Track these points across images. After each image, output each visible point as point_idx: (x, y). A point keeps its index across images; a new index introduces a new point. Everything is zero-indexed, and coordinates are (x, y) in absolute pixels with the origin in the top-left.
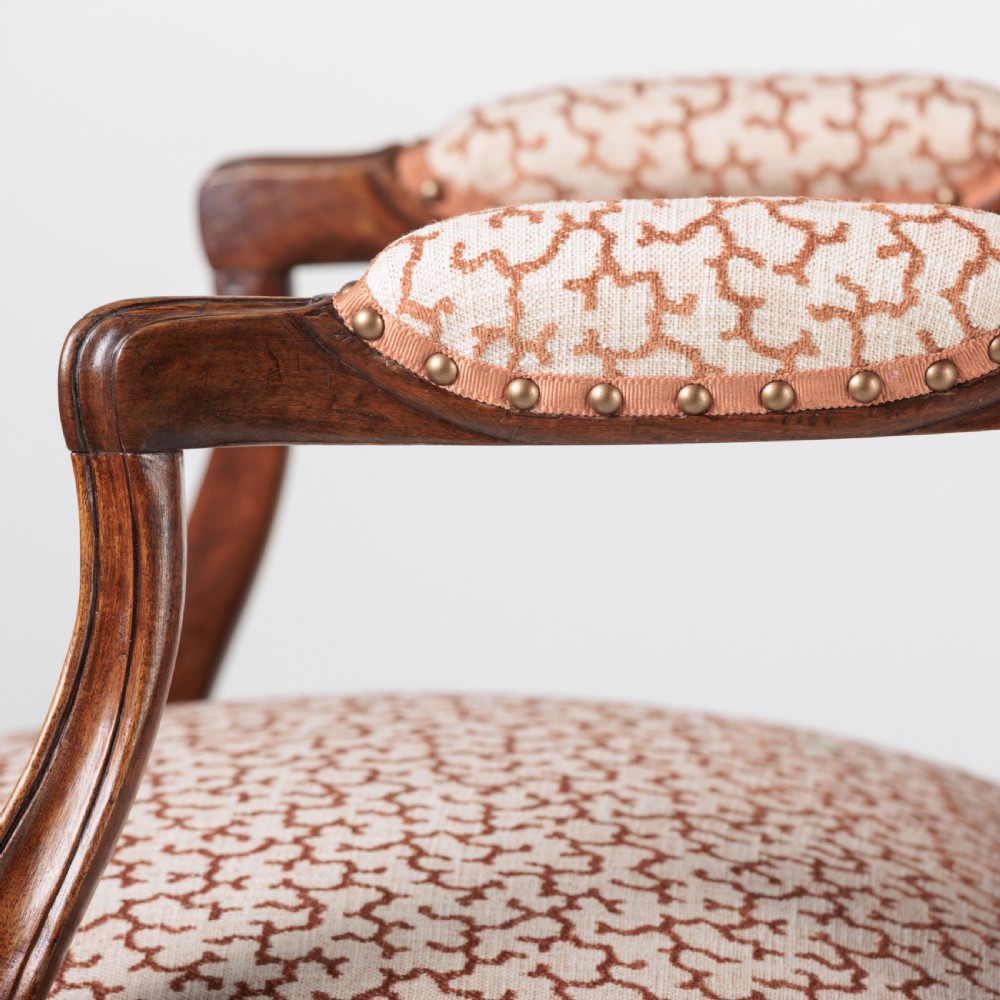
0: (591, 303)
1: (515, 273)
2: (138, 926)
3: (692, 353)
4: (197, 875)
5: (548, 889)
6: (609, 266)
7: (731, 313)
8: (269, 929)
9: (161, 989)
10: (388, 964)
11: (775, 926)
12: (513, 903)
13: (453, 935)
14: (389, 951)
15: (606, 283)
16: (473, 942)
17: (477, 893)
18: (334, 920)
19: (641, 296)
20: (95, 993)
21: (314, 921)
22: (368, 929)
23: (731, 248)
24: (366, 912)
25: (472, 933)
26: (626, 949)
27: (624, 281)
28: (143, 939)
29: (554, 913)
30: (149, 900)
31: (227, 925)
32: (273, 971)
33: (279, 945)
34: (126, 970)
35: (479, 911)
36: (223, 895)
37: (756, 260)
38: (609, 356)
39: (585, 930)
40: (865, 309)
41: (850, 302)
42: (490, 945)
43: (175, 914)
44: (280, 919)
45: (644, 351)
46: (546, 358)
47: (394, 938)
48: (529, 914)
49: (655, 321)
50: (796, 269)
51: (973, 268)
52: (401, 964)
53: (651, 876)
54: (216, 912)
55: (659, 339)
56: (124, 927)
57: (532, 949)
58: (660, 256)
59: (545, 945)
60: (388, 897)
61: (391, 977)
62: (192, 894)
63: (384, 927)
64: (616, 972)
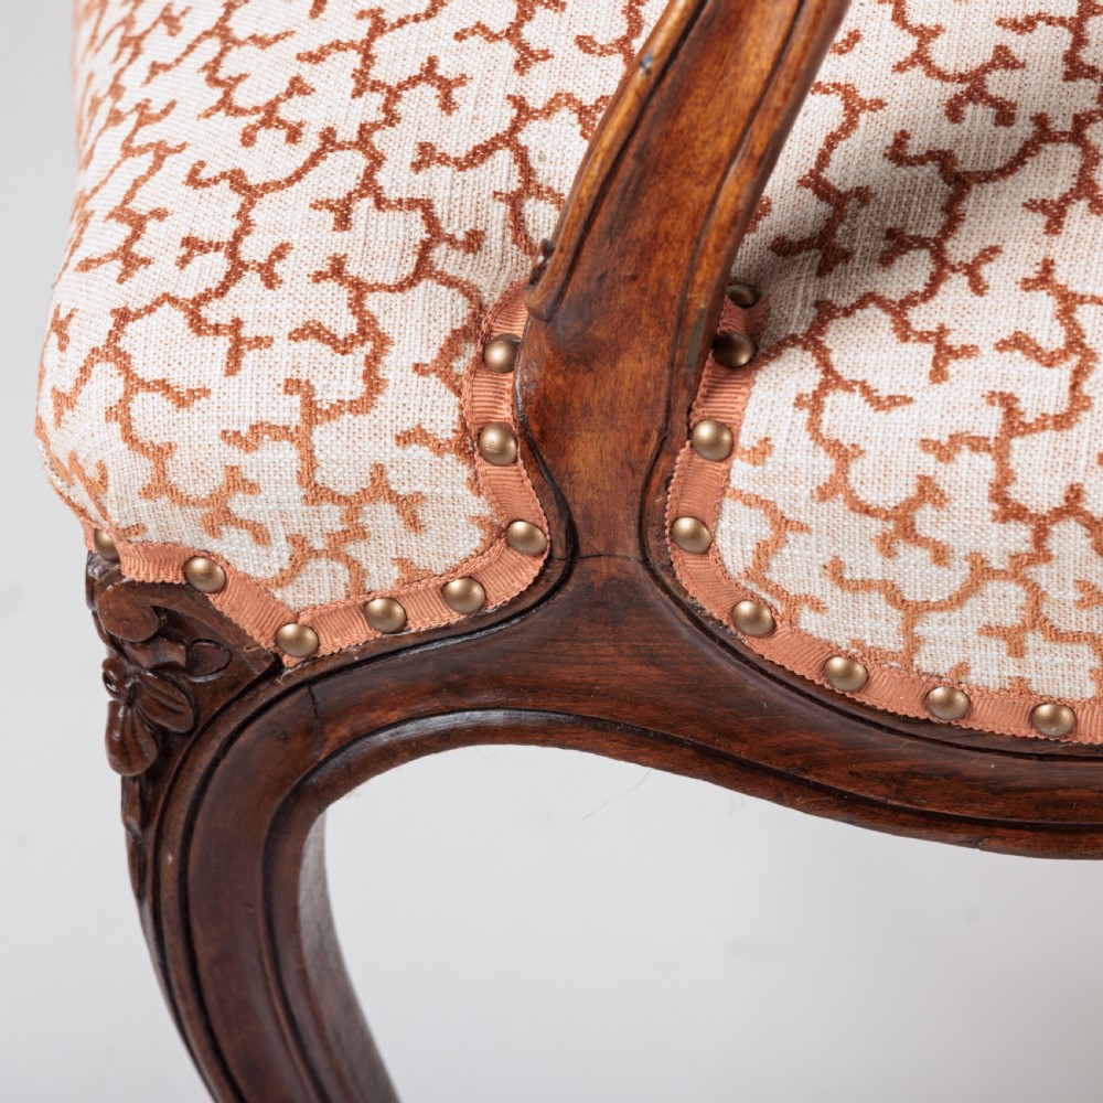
8: (1087, 3)
20: (847, 106)
32: (1085, 96)
33: (1097, 41)
34: (889, 69)
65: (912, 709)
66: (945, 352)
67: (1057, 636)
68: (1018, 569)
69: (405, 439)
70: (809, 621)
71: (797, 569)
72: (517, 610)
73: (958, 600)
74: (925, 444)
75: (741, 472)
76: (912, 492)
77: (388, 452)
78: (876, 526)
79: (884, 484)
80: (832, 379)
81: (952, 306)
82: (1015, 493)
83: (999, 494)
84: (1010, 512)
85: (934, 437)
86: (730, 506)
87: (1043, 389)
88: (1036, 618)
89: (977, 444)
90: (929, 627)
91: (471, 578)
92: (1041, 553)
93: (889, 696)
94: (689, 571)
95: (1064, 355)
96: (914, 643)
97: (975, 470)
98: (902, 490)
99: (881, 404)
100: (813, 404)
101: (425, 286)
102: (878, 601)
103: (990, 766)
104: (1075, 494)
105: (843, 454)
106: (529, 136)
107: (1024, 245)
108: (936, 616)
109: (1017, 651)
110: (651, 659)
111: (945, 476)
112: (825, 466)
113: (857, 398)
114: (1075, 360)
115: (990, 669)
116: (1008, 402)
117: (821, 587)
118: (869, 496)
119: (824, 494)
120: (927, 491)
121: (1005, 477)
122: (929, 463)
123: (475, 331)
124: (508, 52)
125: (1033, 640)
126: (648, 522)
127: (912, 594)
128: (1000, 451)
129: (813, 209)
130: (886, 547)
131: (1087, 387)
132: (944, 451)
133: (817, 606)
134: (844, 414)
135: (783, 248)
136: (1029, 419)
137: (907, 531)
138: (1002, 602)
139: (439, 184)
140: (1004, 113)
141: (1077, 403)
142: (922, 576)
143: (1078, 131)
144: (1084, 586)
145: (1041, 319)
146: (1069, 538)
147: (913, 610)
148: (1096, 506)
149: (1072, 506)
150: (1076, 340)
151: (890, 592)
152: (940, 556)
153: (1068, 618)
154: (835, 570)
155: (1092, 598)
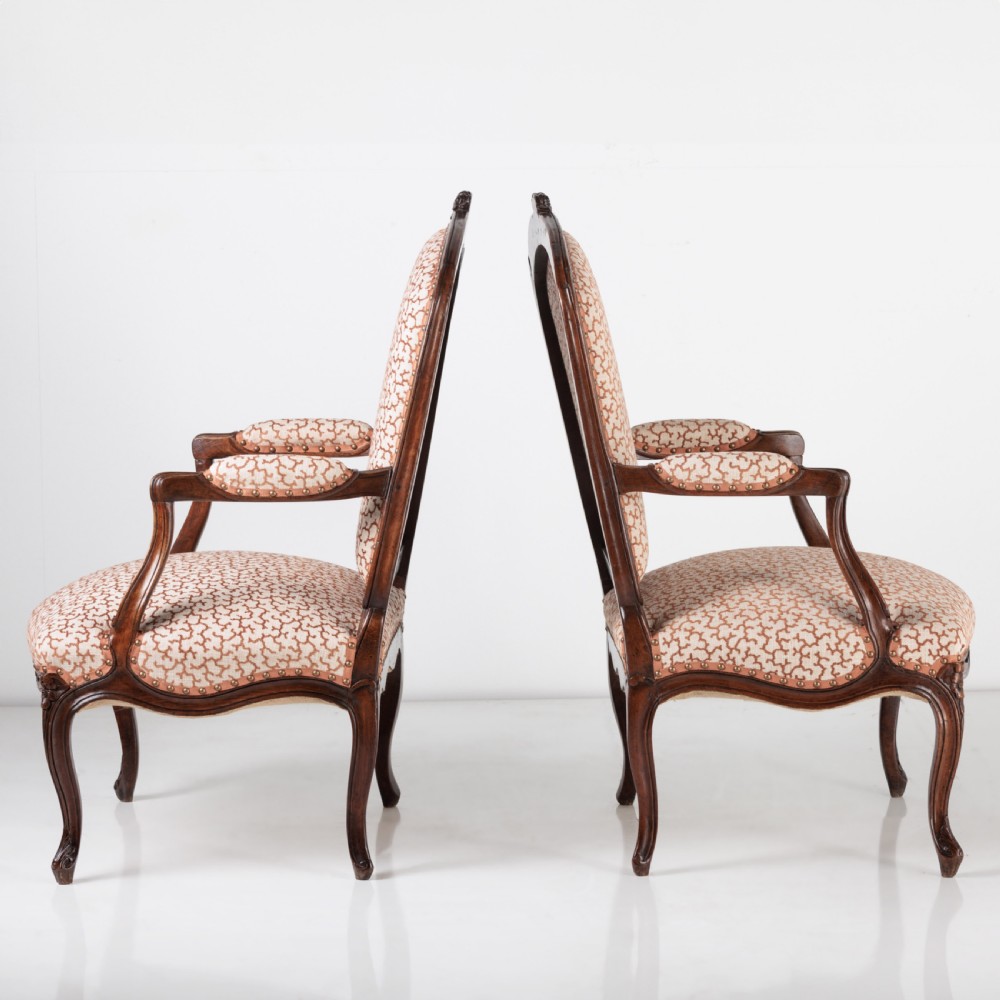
0: (253, 475)
1: (238, 469)
2: (165, 595)
3: (272, 485)
4: (179, 586)
5: (249, 589)
6: (256, 467)
7: (280, 477)
8: (192, 596)
9: (169, 607)
10: (215, 603)
11: (293, 598)
12: (241, 592)
13: (228, 598)
14: (215, 601)
15: (256, 471)
16: (232, 599)
17: (234, 590)
18: (204, 595)
19: (262, 474)
20: (156, 608)
21: (201, 595)
22: (211, 597)
23: (280, 465)
24: (211, 593)
25: (232, 598)
26: (262, 601)
27: (259, 471)
28: (167, 598)
29: (249, 594)
30: (168, 590)
31: (183, 595)
32: (192, 604)
33: (193, 600)
34: (163, 603)
35: (234, 594)
36: (183, 590)
37: (285, 467)
38: (257, 485)
39: (255, 598)
40: (306, 477)
41: (303, 476)
42: (235, 600)
43: (173, 593)
44: (194, 594)
45: (263, 484)
46: (244, 485)
47: (216, 599)
48: (244, 594)
49: (265, 478)
50: (293, 469)
51: (327, 469)
52: (217, 603)
53: (270, 587)
54: (182, 593)
55: (266, 482)
56: (162, 595)
57: (244, 601)
58: (266, 466)
59: (246, 600)
60: (216, 591)
61: (215, 606)
62: (177, 589)
63: (215, 596)
64: (259, 606)
65: (165, 690)
66: (172, 630)
67: (187, 675)
68: (182, 662)
69: (92, 646)
70: (151, 674)
71: (150, 665)
72: (107, 675)
73: (173, 668)
74: (169, 641)
75: (142, 648)
77: (89, 648)
78: (162, 654)
79: (163, 647)
80: (156, 634)
81: (173, 625)
82: (183, 648)
83: (180, 648)
84: (181, 651)
85: (171, 640)
86: (141, 654)
87: (186, 634)
88: (184, 671)
89: (177, 641)
90: (169, 673)
91: (100, 671)
92: (185, 659)
93: (162, 688)
94: (133, 667)
95: (189, 630)
96: (166, 677)
97: (177, 645)
98: (166, 648)
99: (163, 636)
100: (153, 637)
101: (95, 628)
102: (161, 669)
103: (177, 700)
104: (191, 648)
105: (157, 643)
106: (109, 614)
107: (183, 619)
108: (170, 671)
109: (181, 678)
110: (127, 684)
111: (172, 646)
112: (155, 645)
113: (159, 636)
114: (191, 631)
115: (177, 682)
116: (181, 636)
117: (153, 667)
118: (161, 649)
119: (154, 649)
120: (170, 648)
121: (181, 646)
122: (170, 644)
123: (103, 633)
124: (106, 606)
125: (184, 675)
126: (128, 658)
127: (167, 667)
128: (180, 642)
129: (151, 619)
130: (163, 658)
131: (192, 634)
132: (172, 642)
133: (152, 671)
134: (157, 638)
135: (147, 624)
136: (184, 638)
137: (166, 655)
138: (180, 668)
139: (96, 618)
140: (180, 607)
141: (191, 636)
142: (168, 664)
143: (191, 608)
144: (191, 665)
145: (186, 627)
146: (190, 655)
147: (166, 670)
148: (194, 650)
149: (190, 650)
150: (191, 629)
151: (163, 667)
152: (171, 659)
153: (189, 671)
154: (155, 663)
155: (193, 667)
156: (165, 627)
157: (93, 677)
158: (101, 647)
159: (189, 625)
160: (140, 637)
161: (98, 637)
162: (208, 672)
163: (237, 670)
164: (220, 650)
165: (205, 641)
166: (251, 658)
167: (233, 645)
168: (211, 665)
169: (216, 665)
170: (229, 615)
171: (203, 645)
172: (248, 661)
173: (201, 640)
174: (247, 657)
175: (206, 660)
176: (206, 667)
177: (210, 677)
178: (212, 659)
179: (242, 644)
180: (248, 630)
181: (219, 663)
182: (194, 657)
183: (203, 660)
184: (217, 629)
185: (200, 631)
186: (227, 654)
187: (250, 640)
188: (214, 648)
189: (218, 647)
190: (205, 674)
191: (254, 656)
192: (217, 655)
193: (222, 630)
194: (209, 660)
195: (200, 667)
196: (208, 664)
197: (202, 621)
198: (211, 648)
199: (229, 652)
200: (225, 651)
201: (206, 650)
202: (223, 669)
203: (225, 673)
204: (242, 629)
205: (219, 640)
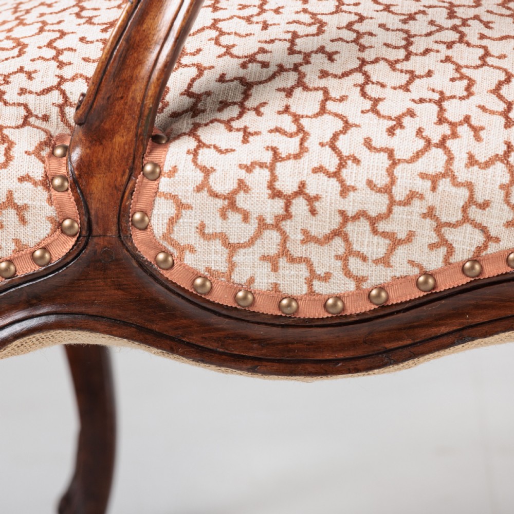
2: (222, 33)
4: (255, 6)
5: (451, 15)
8: (295, 35)
9: (235, 68)
10: (362, 55)
12: (432, 23)
13: (398, 39)
14: (362, 48)
16: (409, 43)
17: (412, 17)
18: (331, 31)
20: (198, 69)
21: (320, 32)
22: (350, 36)
24: (349, 27)
25: (409, 38)
28: (224, 40)
29: (455, 28)
30: (228, 19)
31: (271, 33)
32: (298, 59)
33: (300, 44)
34: (216, 57)
35: (412, 27)
36: (269, 17)
39: (472, 37)
42: (419, 45)
43: (243, 27)
44: (301, 30)
47: (365, 41)
48: (441, 28)
52: (369, 55)
53: (509, 8)
54: (265, 26)
56: (214, 34)
57: (442, 48)
59: (450, 45)
60: (361, 19)
61: (364, 62)
62: (252, 16)
63: (359, 35)
64: (489, 60)
65: (229, 302)
66: (247, 135)
67: (292, 260)
68: (278, 222)
69: (22, 179)
70: (189, 260)
71: (185, 233)
72: (64, 263)
73: (252, 242)
74: (240, 166)
75: (164, 184)
76: (236, 186)
77: (14, 185)
78: (220, 203)
79: (223, 183)
80: (201, 145)
81: (249, 119)
82: (278, 185)
83: (271, 186)
84: (276, 194)
85: (245, 163)
86: (160, 202)
87: (289, 146)
88: (284, 251)
89: (262, 165)
90: (239, 258)
91: (45, 249)
92: (288, 215)
93: (221, 296)
94: (138, 238)
95: (296, 134)
96: (232, 266)
97: (262, 176)
98: (231, 186)
99: (222, 152)
100: (195, 153)
101: (27, 128)
102: (217, 245)
103: (261, 331)
104: (302, 185)
105: (207, 172)
106: (66, 86)
107: (277, 101)
108: (242, 251)
109: (275, 268)
110: (119, 287)
111: (249, 179)
112: (199, 176)
113: (212, 150)
114: (301, 135)
115: (264, 280)
116: (275, 150)
117: (193, 238)
118: (218, 188)
119: (199, 189)
120: (242, 186)
121: (274, 178)
122: (243, 174)
123: (50, 142)
124: (54, 64)
125: (283, 262)
126: (123, 213)
127: (233, 240)
128: (272, 168)
129: (187, 101)
130: (224, 216)
131: (306, 144)
132: (249, 169)
133: (192, 250)
134: (207, 157)
135: (176, 115)
136: (283, 156)
137: (233, 205)
138: (270, 242)
139: (30, 99)
140: (265, 65)
141: (303, 149)
142: (237, 229)
143: (296, 68)
144: (305, 232)
145: (286, 123)
146: (300, 206)
147: (233, 248)
148: (311, 190)
149: (301, 191)
150: (300, 129)
151: (224, 239)
152: (246, 217)
153: (297, 250)
154: (201, 229)
155: (308, 238)
156: (228, 124)
157: (26, 268)
158: (47, 182)
159: (296, 118)
160: (158, 155)
161: (37, 152)
162: (350, 252)
163: (432, 247)
164: (387, 190)
165: (342, 165)
166: (474, 212)
167: (423, 176)
168: (359, 233)
169: (375, 231)
170: (406, 88)
171: (336, 175)
172: (466, 219)
173: (331, 162)
174: (464, 209)
175: (345, 218)
176: (346, 239)
177: (355, 264)
178: (362, 214)
179: (448, 173)
180: (463, 130)
181: (382, 226)
182: (313, 212)
183: (338, 219)
184: (375, 129)
185: (327, 138)
186: (407, 202)
187: (472, 161)
188: (370, 183)
189: (382, 180)
190: (344, 259)
191: (485, 205)
192: (376, 204)
193: (391, 131)
194: (356, 218)
195: (328, 238)
196: (350, 228)
197: (330, 106)
198: (361, 185)
199: (412, 196)
200: (400, 193)
201: (345, 190)
202: (395, 242)
203: (401, 255)
204: (446, 129)
205: (383, 160)
